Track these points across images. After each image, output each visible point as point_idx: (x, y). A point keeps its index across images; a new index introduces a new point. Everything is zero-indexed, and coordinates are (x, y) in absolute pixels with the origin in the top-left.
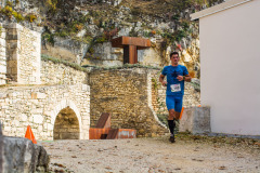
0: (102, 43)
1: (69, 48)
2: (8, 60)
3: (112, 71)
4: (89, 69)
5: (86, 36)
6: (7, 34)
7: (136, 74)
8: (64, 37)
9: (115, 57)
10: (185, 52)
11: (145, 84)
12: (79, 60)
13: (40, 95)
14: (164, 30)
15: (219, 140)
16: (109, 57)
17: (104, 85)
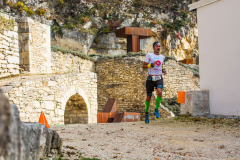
0: (107, 33)
1: (76, 39)
2: (21, 52)
3: (117, 59)
4: (96, 58)
5: (91, 27)
6: (19, 28)
7: (139, 61)
8: (71, 29)
9: (119, 46)
10: (184, 40)
12: (86, 50)
13: (51, 83)
14: (164, 20)
15: (218, 121)
16: (113, 46)
17: (110, 72)
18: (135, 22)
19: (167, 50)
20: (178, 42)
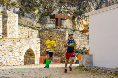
0: (46, 16)
1: (31, 18)
2: (3, 27)
3: (51, 30)
4: (40, 29)
5: (38, 12)
6: (3, 15)
7: (61, 31)
8: (28, 13)
9: (52, 22)
10: (83, 20)
11: (65, 36)
12: (36, 24)
13: (18, 44)
14: (74, 10)
16: (49, 22)
17: (47, 36)
18: (60, 11)
19: (75, 25)
20: (80, 21)
